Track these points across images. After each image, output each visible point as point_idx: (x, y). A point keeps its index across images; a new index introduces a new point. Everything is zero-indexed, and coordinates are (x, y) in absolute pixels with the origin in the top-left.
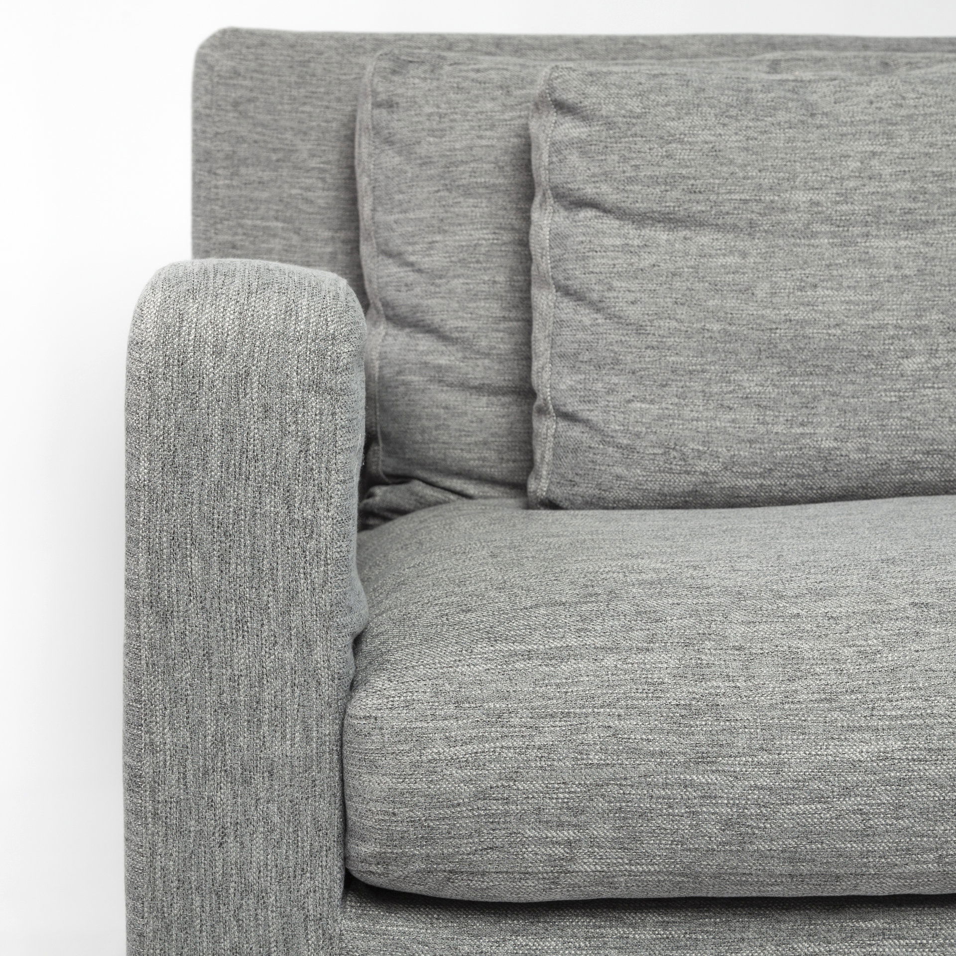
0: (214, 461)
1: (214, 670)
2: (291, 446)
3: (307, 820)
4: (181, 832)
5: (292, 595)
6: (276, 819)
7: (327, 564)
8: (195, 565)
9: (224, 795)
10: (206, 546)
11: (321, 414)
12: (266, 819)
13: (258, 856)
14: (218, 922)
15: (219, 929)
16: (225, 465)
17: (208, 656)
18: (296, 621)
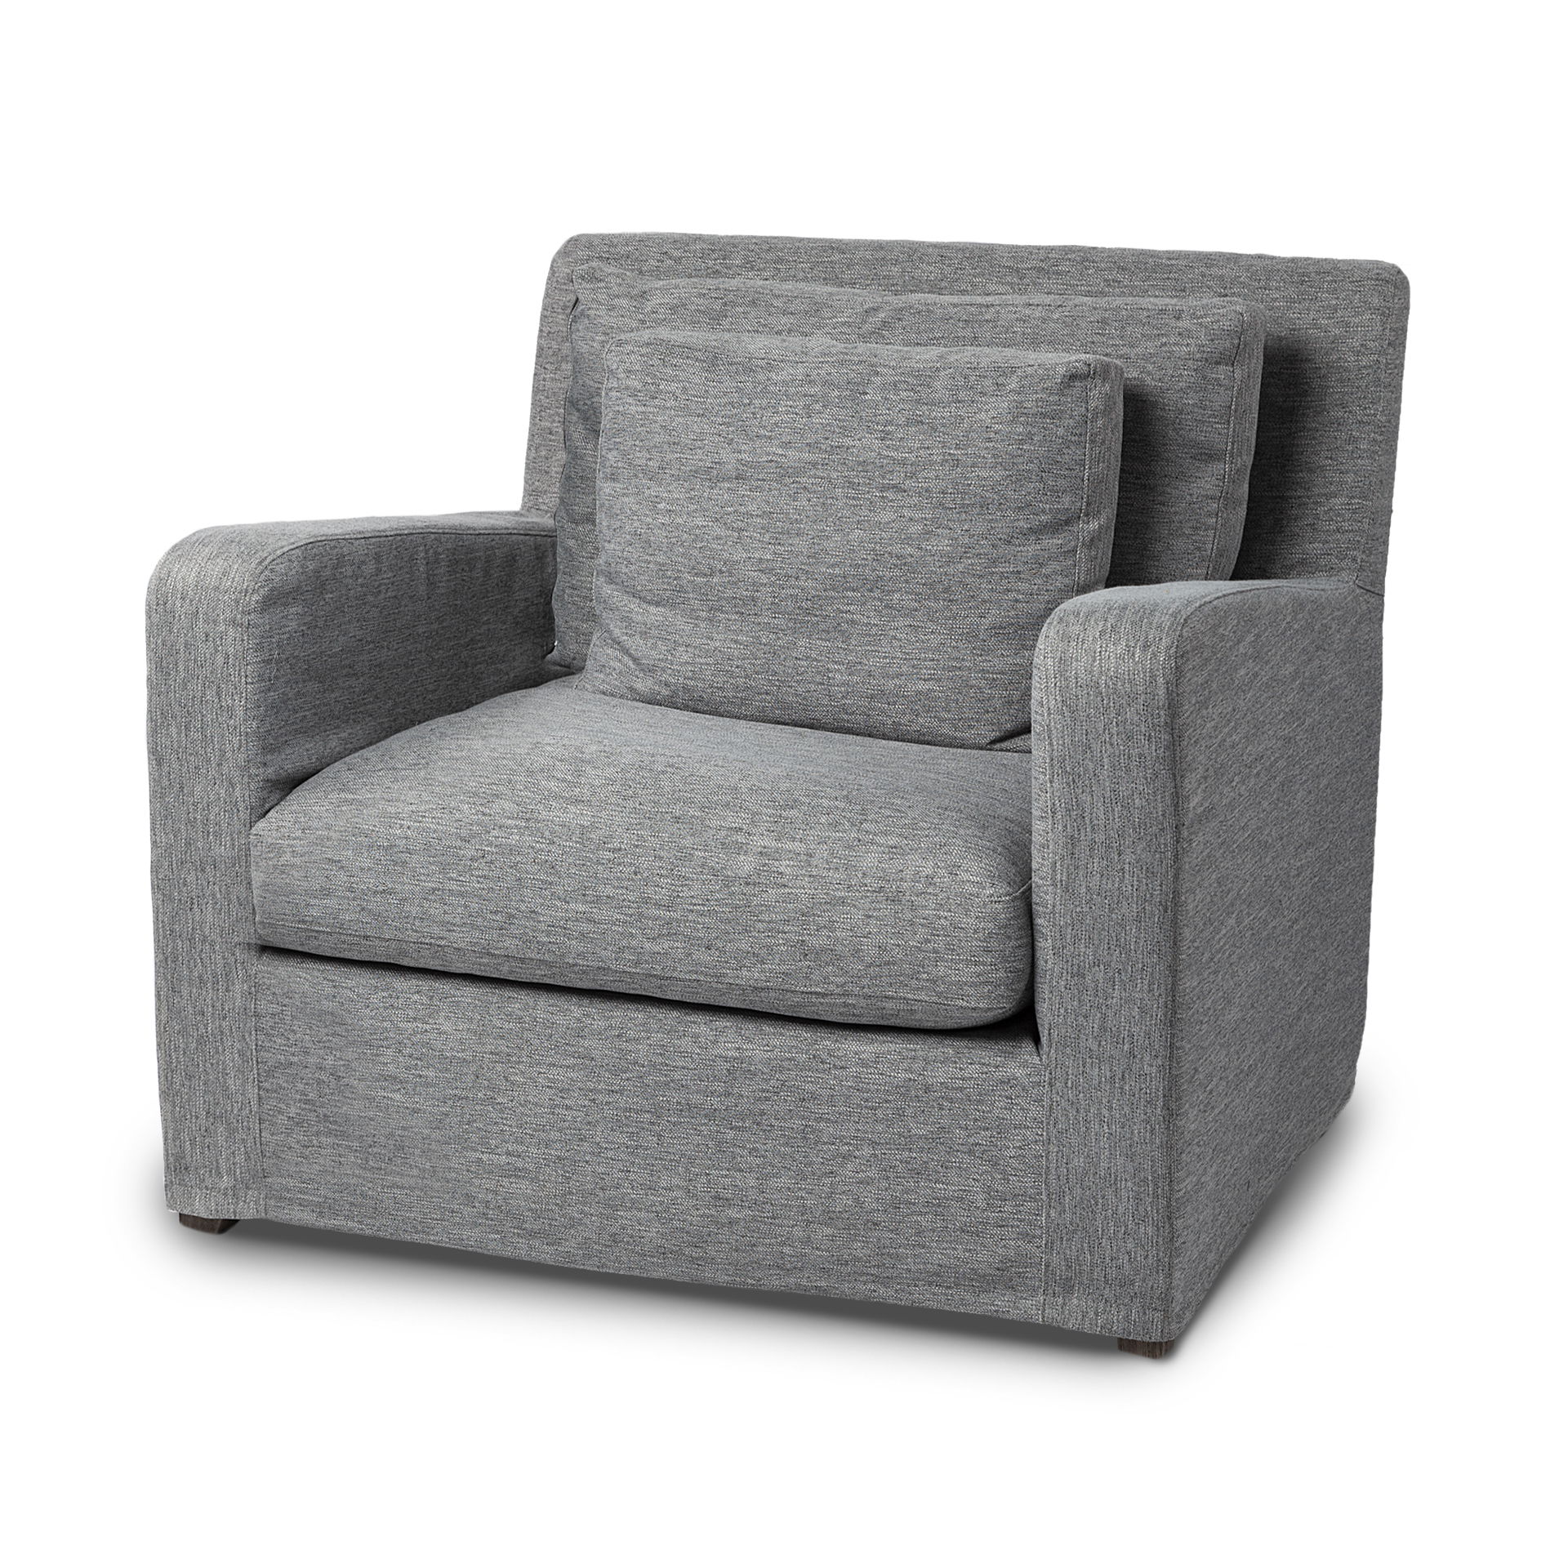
0: (181, 667)
1: (185, 798)
2: (220, 659)
3: (234, 898)
4: (171, 900)
5: (223, 753)
6: (218, 896)
7: (241, 736)
8: (174, 730)
9: (191, 878)
10: (179, 719)
11: (235, 640)
12: (214, 895)
13: (210, 918)
14: (191, 959)
15: (192, 964)
16: (186, 669)
17: (182, 788)
18: (225, 770)
